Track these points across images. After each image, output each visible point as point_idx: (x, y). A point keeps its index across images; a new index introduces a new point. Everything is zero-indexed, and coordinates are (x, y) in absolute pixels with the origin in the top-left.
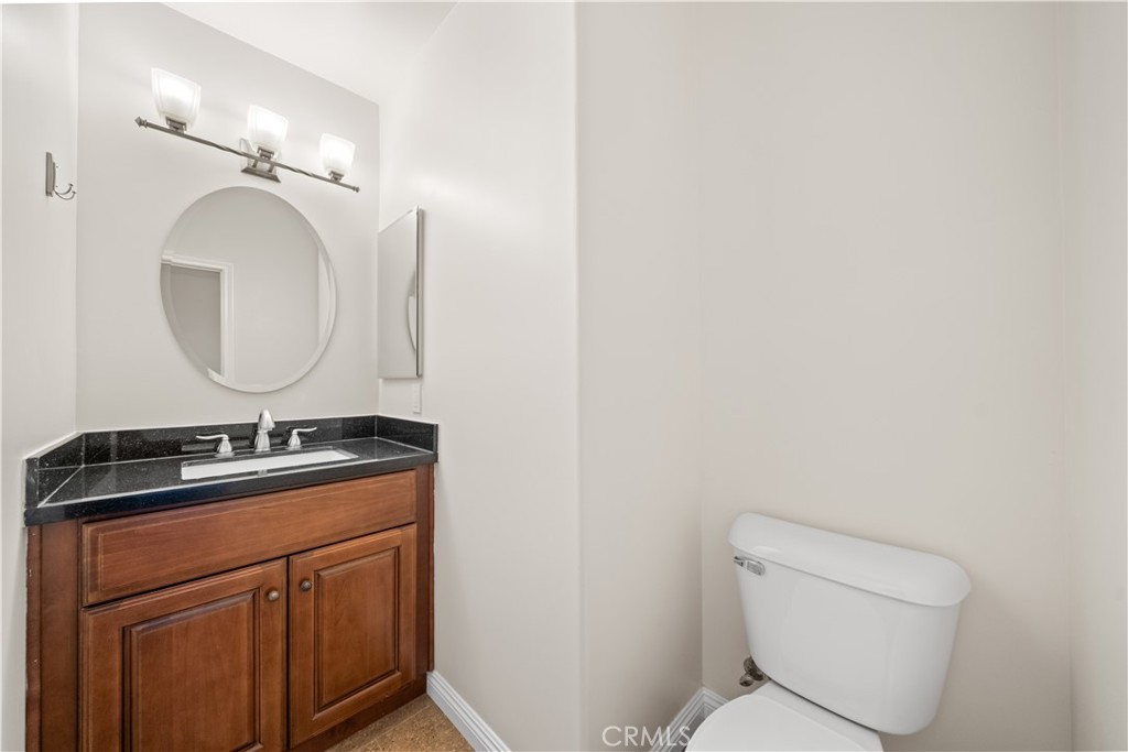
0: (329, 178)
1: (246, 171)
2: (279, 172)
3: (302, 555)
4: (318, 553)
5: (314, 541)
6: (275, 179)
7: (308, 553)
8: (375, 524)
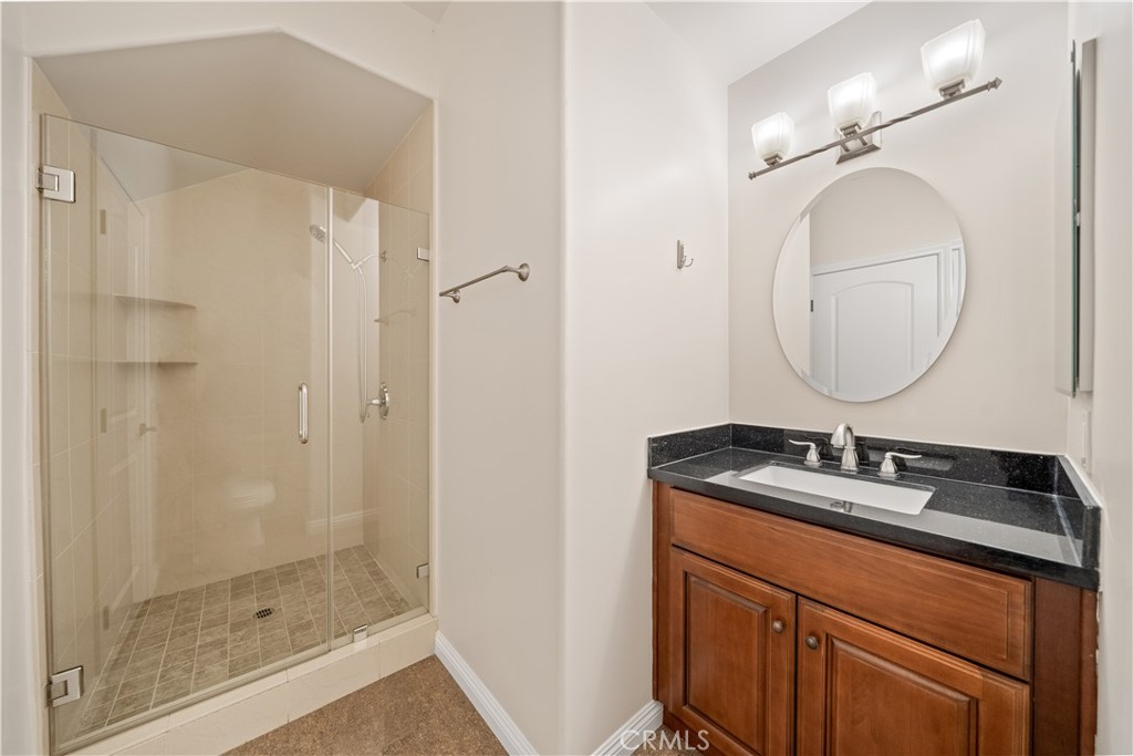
0: (942, 99)
1: (841, 160)
2: (876, 138)
3: (812, 604)
4: (829, 614)
5: (826, 596)
6: (874, 148)
7: (819, 606)
8: (924, 631)
